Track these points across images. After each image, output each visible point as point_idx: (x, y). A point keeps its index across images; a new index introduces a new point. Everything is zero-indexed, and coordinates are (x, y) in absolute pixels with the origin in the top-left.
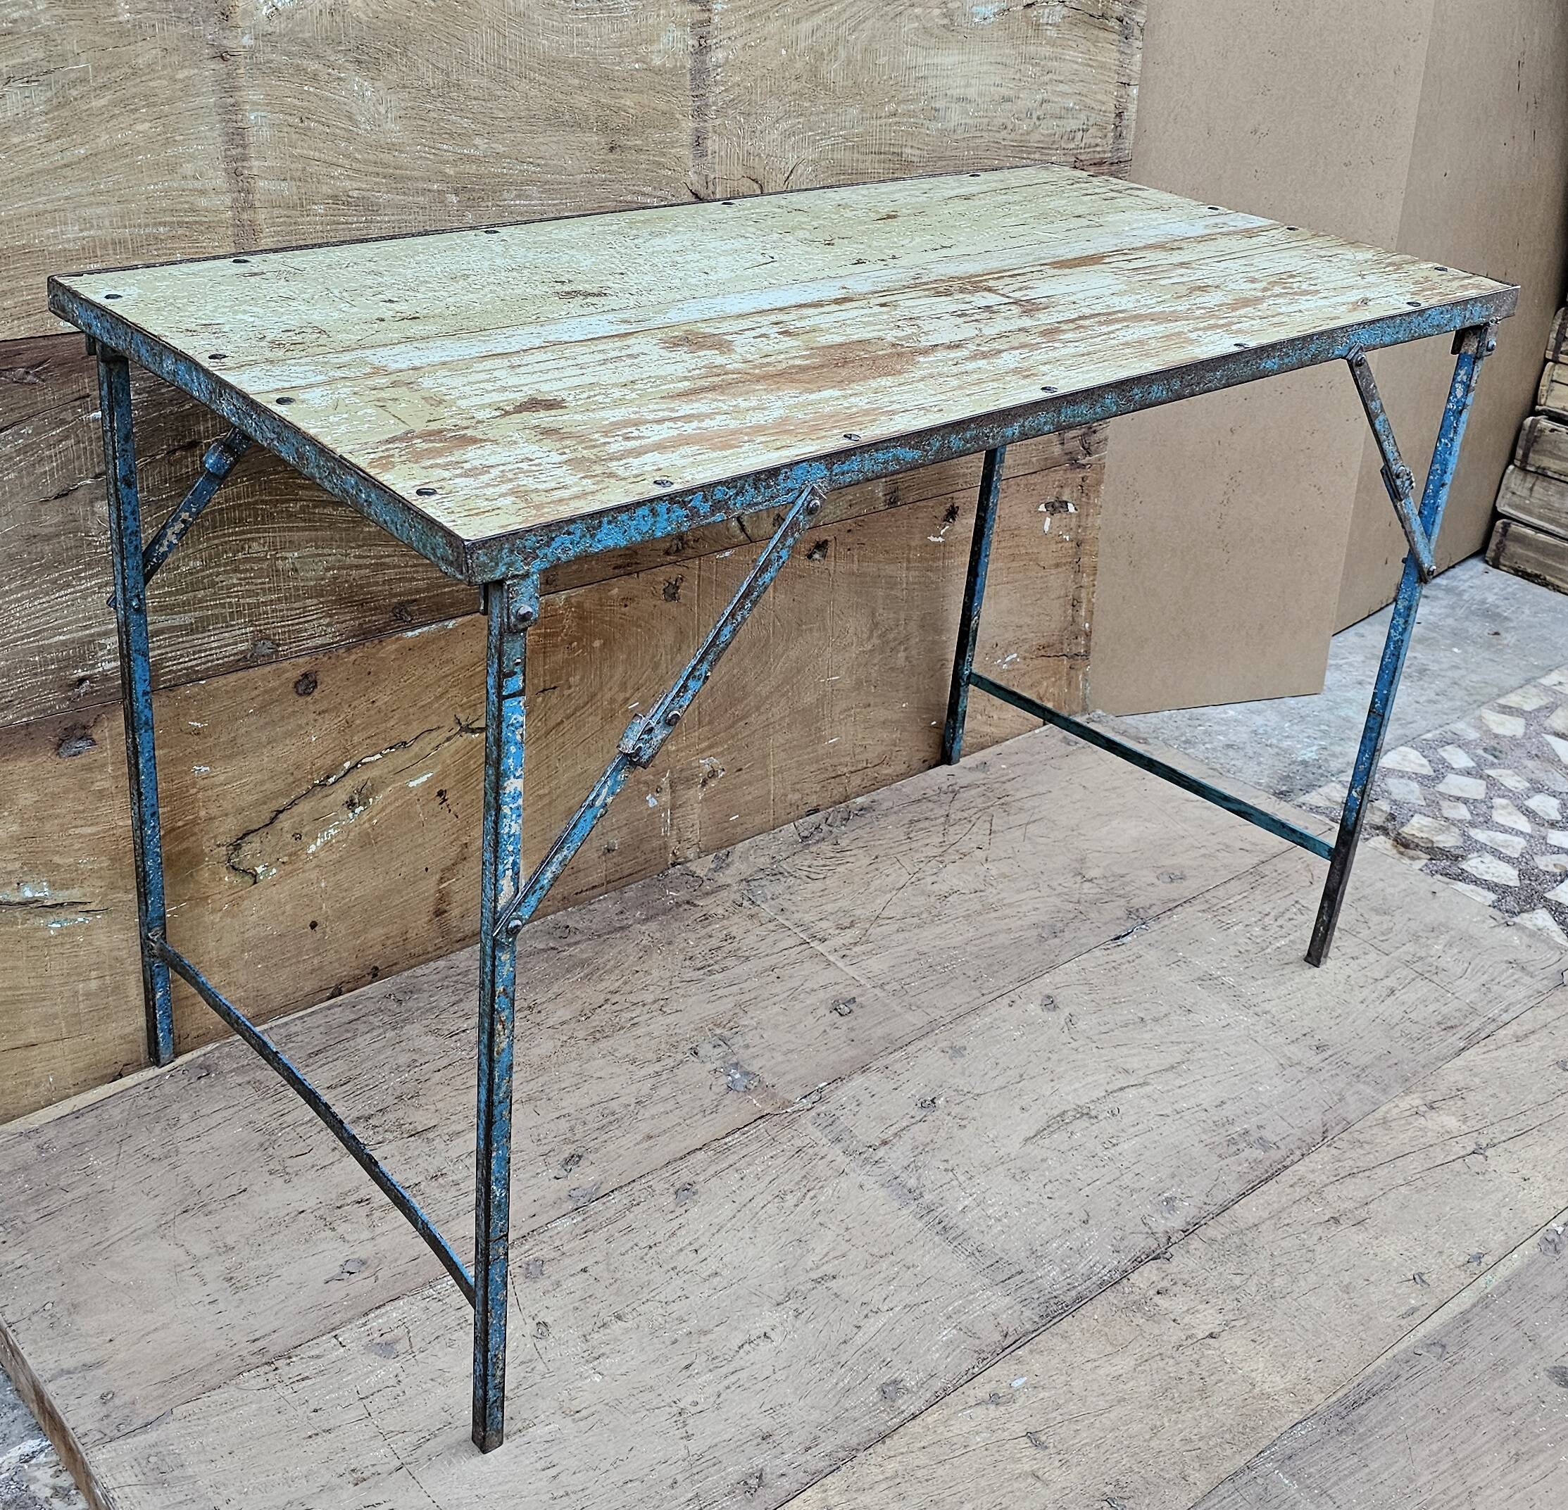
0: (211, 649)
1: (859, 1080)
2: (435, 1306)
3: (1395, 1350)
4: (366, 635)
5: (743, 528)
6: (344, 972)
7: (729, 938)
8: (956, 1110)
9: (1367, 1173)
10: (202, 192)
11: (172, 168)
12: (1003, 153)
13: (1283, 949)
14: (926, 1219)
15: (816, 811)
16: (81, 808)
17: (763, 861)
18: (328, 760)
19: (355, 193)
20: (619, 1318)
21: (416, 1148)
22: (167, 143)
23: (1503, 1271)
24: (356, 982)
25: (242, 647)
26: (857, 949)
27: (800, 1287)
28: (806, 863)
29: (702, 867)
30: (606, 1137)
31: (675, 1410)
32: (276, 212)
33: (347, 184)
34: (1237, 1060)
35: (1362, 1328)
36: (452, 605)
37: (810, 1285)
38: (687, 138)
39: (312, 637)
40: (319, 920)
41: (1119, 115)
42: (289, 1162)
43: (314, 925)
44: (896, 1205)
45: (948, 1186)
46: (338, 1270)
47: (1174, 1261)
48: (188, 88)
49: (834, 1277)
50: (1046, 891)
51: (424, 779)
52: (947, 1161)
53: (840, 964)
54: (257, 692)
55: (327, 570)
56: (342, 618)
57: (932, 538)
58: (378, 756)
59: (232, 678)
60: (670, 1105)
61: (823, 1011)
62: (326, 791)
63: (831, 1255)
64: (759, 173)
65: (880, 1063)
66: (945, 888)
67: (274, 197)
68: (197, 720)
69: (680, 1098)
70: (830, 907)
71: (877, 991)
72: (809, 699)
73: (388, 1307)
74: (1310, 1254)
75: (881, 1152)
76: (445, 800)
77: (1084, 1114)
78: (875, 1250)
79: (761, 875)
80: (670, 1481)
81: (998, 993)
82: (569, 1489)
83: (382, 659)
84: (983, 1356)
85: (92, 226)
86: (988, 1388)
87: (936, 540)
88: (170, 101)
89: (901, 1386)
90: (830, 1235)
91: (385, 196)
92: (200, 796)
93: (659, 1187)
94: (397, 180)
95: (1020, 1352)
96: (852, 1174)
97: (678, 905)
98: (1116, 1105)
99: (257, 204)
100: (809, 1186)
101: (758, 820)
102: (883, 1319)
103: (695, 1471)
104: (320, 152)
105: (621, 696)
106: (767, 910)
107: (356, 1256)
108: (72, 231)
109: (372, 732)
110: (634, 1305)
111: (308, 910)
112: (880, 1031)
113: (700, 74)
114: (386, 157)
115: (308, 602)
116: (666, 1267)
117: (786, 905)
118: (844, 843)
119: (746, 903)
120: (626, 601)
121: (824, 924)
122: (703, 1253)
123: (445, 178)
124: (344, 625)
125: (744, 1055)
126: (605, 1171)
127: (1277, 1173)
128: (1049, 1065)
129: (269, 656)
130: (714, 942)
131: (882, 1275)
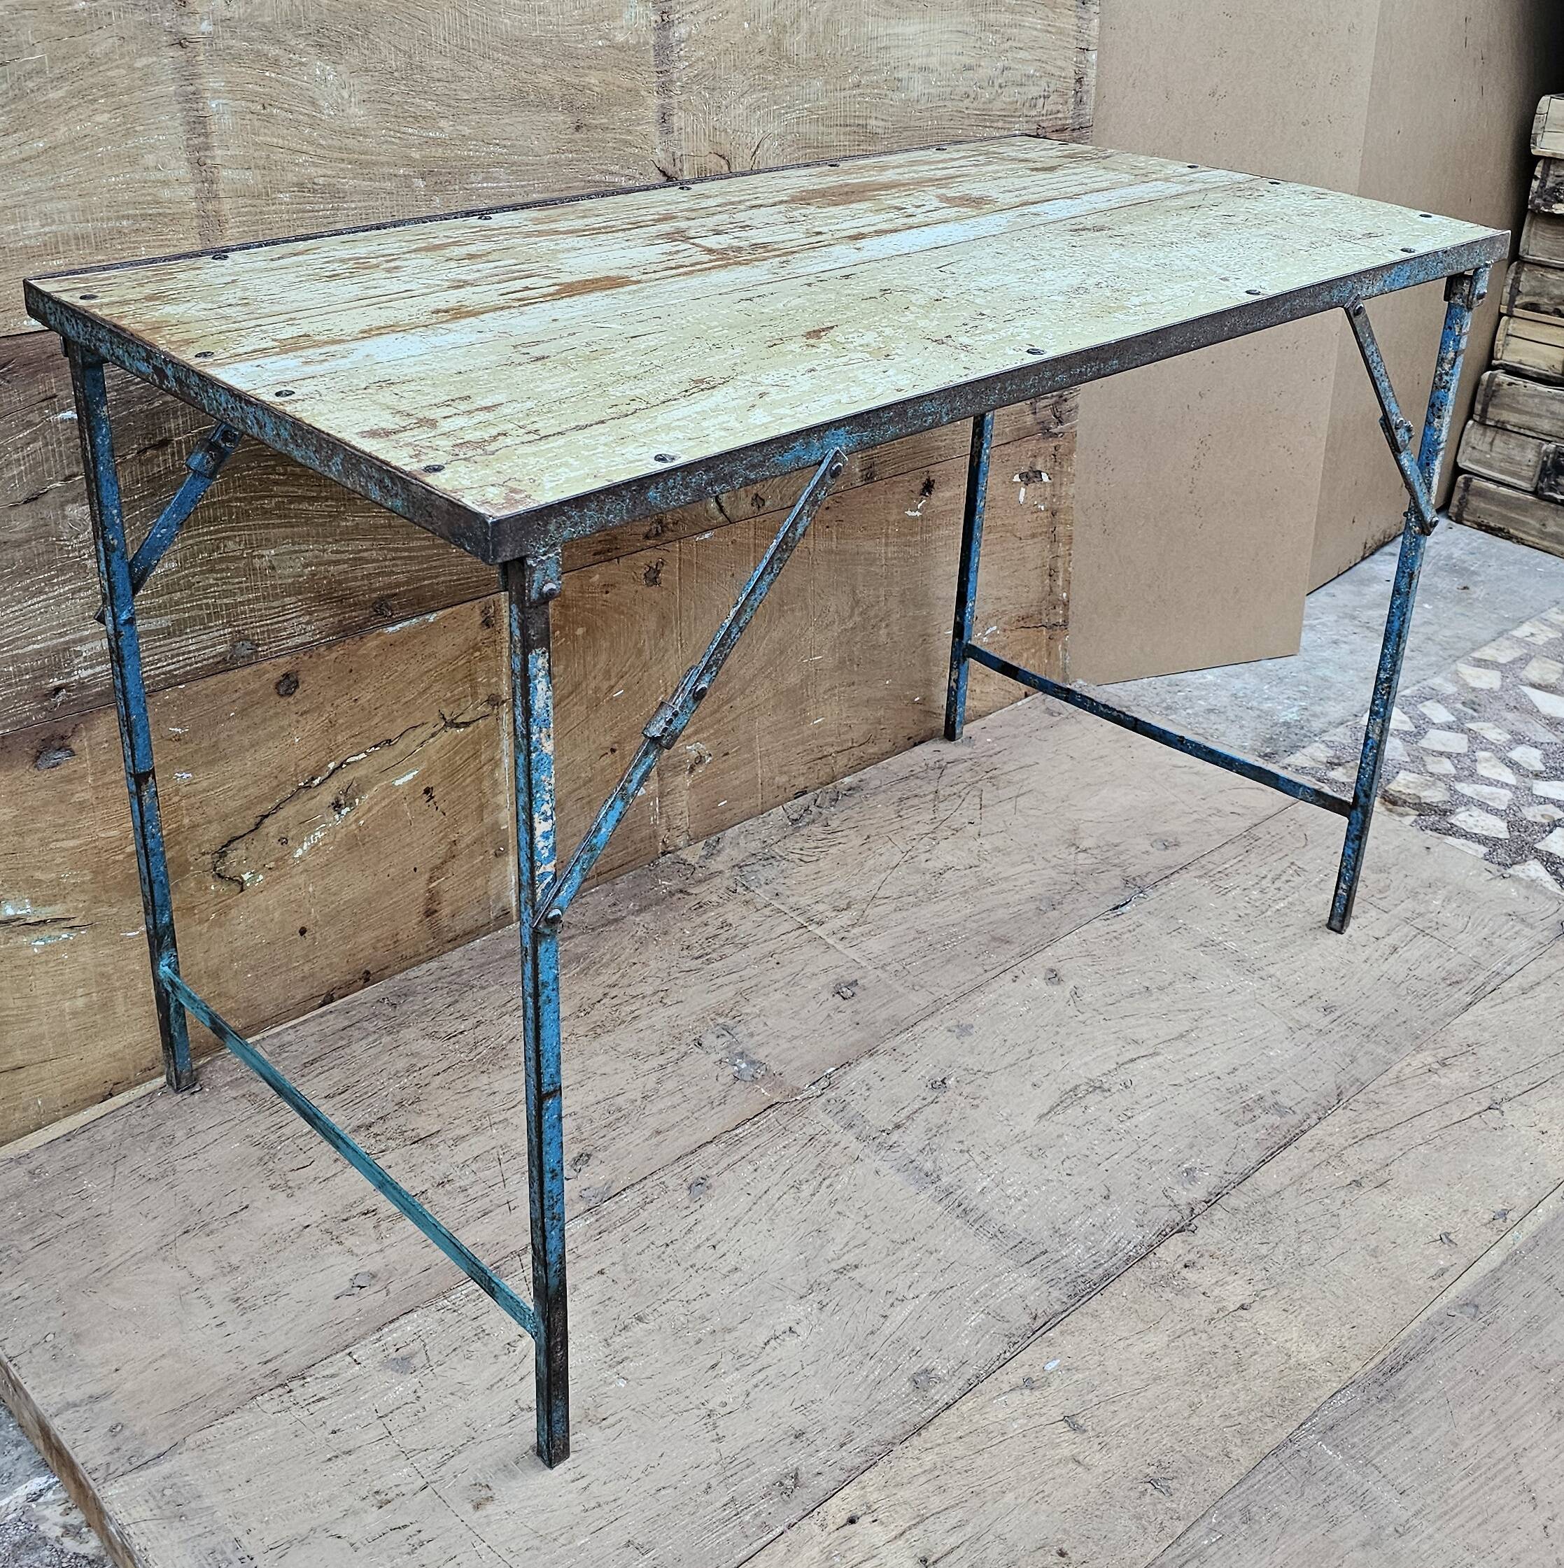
0: (190, 652)
1: (866, 1064)
2: (449, 1316)
3: (1429, 1313)
4: (345, 632)
5: (721, 509)
6: (335, 978)
7: (725, 925)
8: (967, 1090)
9: (1385, 1134)
10: (165, 183)
11: (133, 161)
12: (967, 122)
13: (1283, 911)
14: (945, 1202)
15: (804, 793)
16: (61, 821)
17: (755, 846)
18: (312, 762)
19: (321, 180)
20: (640, 1319)
21: (421, 1155)
22: (127, 135)
23: (1530, 1226)
24: (347, 988)
25: (221, 649)
26: (855, 931)
27: (823, 1278)
28: (798, 846)
29: (693, 854)
30: (614, 1134)
31: (703, 1412)
32: (241, 201)
33: (312, 170)
34: (1246, 1026)
35: (1392, 1291)
36: (433, 598)
37: (833, 1276)
38: (653, 115)
39: (290, 636)
40: (308, 925)
41: (1079, 81)
42: (290, 1176)
43: (303, 931)
44: (913, 1189)
45: (965, 1167)
46: (347, 1285)
47: (1199, 1232)
48: (147, 77)
49: (856, 1267)
50: (1040, 864)
51: (410, 777)
52: (961, 1142)
53: (839, 946)
54: (237, 694)
55: (306, 566)
56: (322, 615)
57: (909, 513)
58: (363, 755)
59: (212, 681)
60: (678, 1098)
61: (826, 995)
62: (312, 793)
63: (852, 1244)
64: (726, 149)
65: (888, 1045)
66: (937, 865)
67: (238, 186)
68: (178, 726)
69: (687, 1091)
70: (824, 890)
71: (879, 972)
72: (793, 679)
73: (402, 1321)
74: (1335, 1220)
75: (895, 1136)
76: (432, 798)
77: (1097, 1088)
78: (896, 1237)
79: (753, 860)
80: (705, 1486)
81: (1002, 968)
82: (601, 1500)
83: (364, 656)
84: (1013, 1340)
85: (54, 221)
86: (1022, 1372)
87: (913, 514)
88: (129, 90)
89: (933, 1375)
90: (849, 1224)
91: (351, 182)
92: (183, 803)
93: (672, 1183)
94: (363, 166)
95: (1050, 1334)
96: (867, 1160)
97: (671, 894)
98: (1129, 1077)
99: (222, 194)
100: (824, 1173)
101: (746, 805)
102: (910, 1306)
103: (728, 1474)
104: (283, 138)
105: (605, 685)
106: (762, 895)
107: (365, 1270)
108: (33, 227)
109: (356, 730)
110: (655, 1306)
111: (296, 916)
112: (884, 1014)
113: (663, 50)
114: (351, 143)
115: (287, 600)
116: (684, 1265)
117: (780, 889)
118: (834, 824)
119: (740, 890)
120: (607, 587)
121: (821, 907)
122: (722, 1249)
123: (410, 162)
124: (323, 623)
125: (749, 1043)
126: (615, 1169)
127: (1295, 1138)
128: (1058, 1039)
129: (248, 656)
130: (711, 930)
131: (905, 1262)
